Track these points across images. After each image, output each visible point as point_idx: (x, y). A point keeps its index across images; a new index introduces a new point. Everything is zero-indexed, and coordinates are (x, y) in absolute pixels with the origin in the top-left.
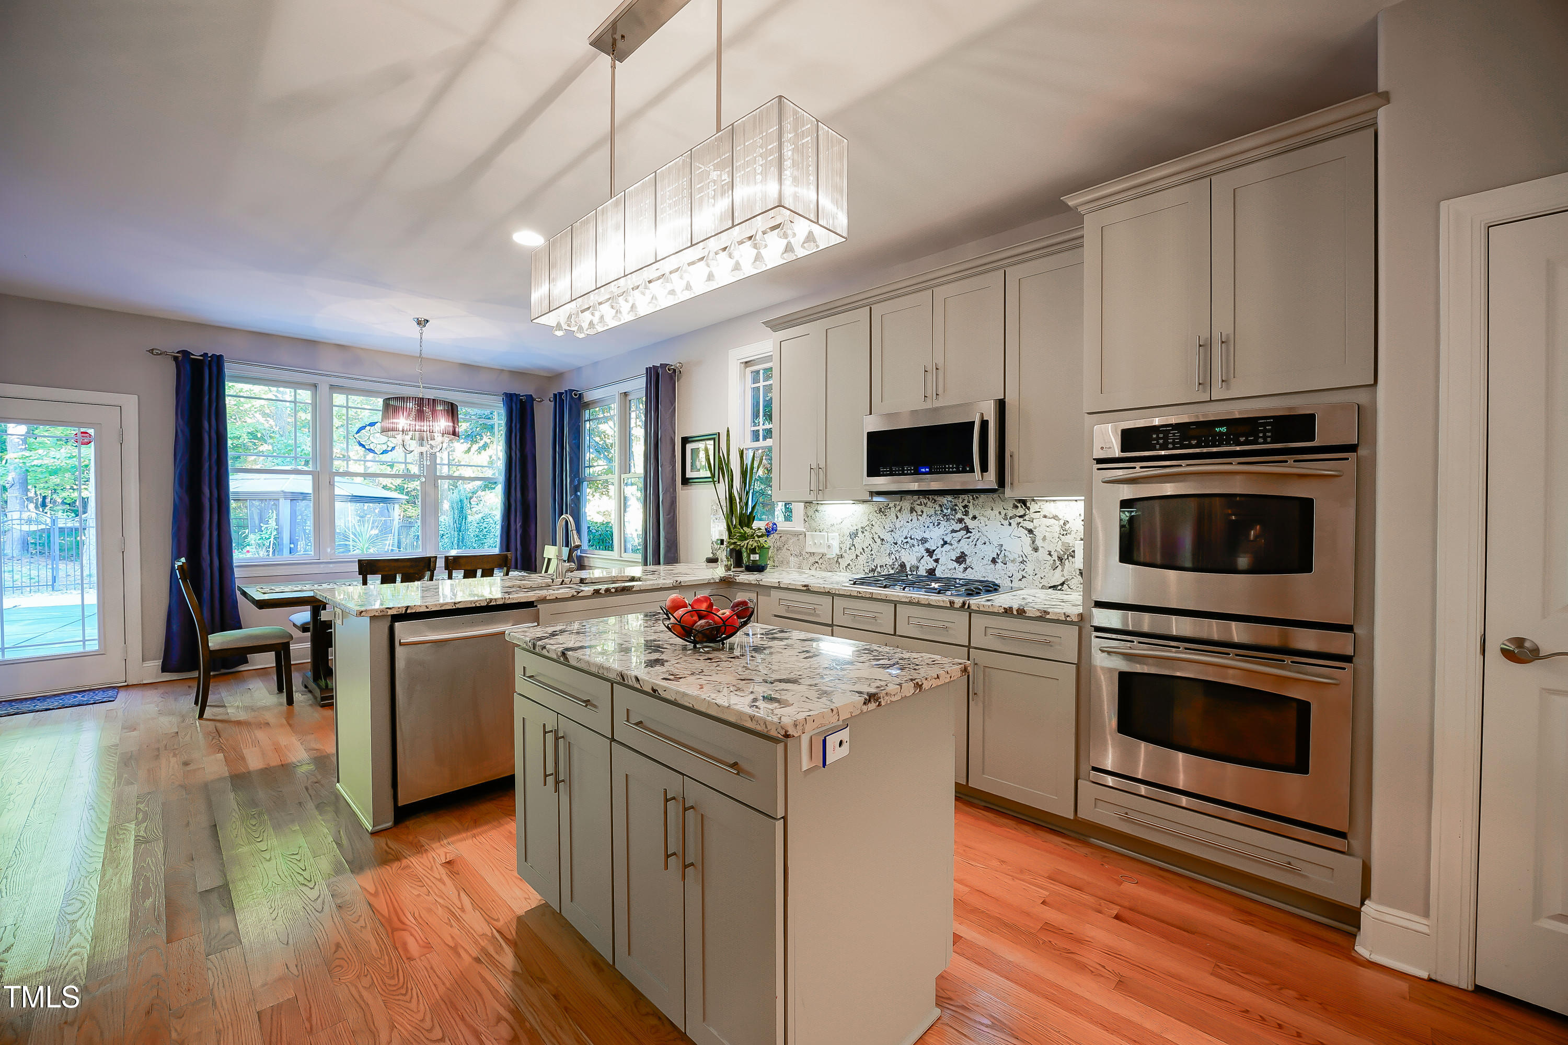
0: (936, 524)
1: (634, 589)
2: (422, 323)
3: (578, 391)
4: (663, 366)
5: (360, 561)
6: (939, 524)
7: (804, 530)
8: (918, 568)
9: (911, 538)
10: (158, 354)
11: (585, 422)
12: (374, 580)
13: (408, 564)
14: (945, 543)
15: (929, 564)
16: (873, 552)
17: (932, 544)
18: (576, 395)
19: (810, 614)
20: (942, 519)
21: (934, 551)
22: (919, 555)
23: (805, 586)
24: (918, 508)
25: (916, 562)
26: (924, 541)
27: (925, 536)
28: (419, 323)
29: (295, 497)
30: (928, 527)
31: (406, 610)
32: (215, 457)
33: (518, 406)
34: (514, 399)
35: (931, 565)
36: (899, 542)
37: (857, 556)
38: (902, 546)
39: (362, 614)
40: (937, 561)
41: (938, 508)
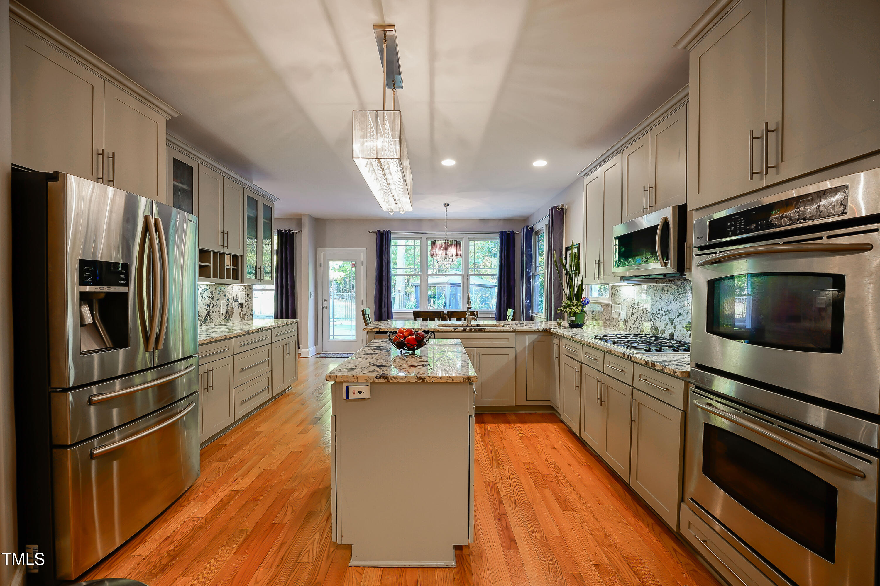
0: (675, 300)
1: (486, 331)
2: (446, 205)
3: (530, 226)
4: (555, 207)
5: (414, 311)
6: (677, 300)
7: (611, 303)
8: (665, 331)
9: (661, 310)
10: (371, 233)
11: (537, 242)
12: (419, 320)
13: (432, 314)
14: (680, 314)
15: (671, 330)
16: (642, 319)
17: (673, 315)
18: (530, 228)
19: (573, 354)
20: (678, 296)
21: (674, 319)
22: (665, 322)
23: (572, 337)
24: (666, 288)
25: (664, 328)
26: (668, 312)
27: (670, 308)
28: (445, 206)
29: (452, 285)
30: (671, 302)
31: (380, 330)
32: (386, 270)
33: (506, 237)
34: (504, 234)
35: (672, 330)
36: (655, 313)
37: (635, 321)
38: (657, 315)
39: (365, 330)
40: (675, 327)
41: (676, 288)
